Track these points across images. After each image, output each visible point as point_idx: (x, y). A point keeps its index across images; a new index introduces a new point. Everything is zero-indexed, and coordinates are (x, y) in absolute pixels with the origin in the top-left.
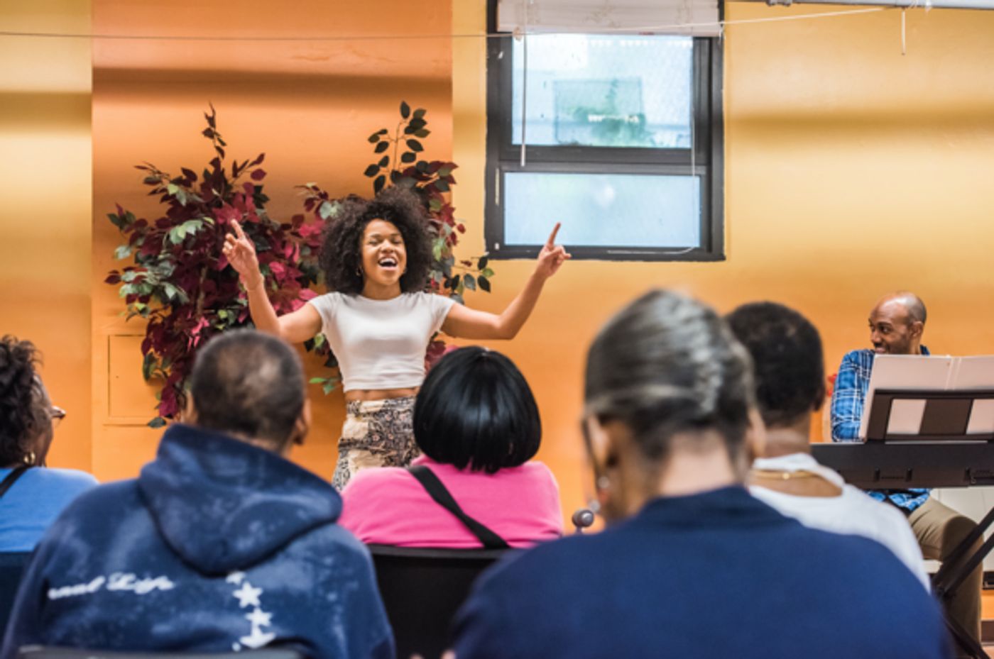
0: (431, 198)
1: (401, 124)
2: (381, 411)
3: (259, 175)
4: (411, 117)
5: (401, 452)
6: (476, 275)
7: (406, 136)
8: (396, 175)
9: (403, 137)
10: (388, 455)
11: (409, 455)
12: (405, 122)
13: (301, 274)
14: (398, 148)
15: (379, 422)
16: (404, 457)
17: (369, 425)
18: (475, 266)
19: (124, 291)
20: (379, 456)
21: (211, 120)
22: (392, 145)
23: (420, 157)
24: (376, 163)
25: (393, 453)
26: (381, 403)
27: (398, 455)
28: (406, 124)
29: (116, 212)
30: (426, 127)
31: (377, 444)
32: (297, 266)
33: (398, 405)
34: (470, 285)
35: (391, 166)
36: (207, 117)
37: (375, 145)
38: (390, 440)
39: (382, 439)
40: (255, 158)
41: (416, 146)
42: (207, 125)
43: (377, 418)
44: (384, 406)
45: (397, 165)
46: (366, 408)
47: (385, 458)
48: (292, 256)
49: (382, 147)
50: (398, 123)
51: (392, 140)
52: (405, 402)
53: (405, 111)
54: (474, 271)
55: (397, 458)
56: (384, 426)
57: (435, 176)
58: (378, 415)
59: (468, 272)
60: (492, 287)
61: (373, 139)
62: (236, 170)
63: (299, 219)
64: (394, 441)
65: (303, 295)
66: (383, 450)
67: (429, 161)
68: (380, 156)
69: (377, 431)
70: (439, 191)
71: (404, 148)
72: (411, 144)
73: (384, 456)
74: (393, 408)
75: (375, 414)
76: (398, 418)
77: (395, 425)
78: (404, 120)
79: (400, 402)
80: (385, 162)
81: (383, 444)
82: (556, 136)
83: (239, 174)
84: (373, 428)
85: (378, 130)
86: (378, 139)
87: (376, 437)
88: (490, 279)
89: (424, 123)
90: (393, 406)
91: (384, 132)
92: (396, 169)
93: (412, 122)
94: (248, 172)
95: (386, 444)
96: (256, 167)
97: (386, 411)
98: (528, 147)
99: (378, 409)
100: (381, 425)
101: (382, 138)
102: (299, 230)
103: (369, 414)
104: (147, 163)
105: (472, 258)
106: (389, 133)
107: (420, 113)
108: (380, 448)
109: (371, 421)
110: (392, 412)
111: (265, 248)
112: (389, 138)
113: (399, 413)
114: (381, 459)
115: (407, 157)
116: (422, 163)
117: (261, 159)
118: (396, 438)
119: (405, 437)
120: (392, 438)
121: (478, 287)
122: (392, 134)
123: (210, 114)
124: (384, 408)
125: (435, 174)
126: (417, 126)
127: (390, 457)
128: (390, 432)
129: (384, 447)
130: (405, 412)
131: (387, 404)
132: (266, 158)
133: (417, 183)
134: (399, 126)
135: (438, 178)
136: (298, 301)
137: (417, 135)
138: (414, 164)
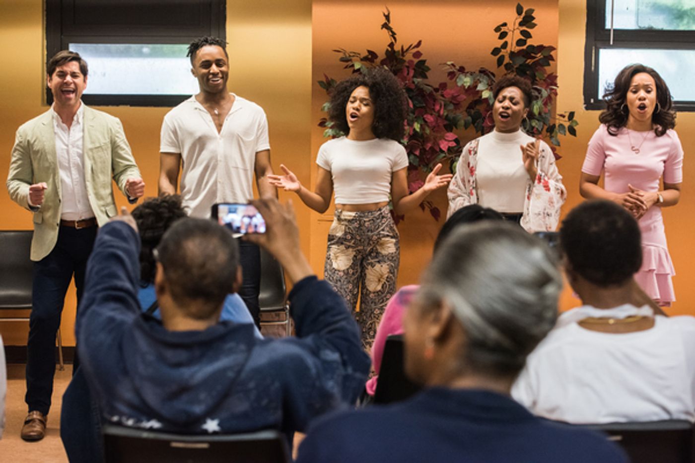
0: (537, 71)
1: (516, 19)
2: (353, 220)
3: (417, 55)
4: (523, 14)
5: (365, 248)
6: (567, 124)
7: (520, 28)
8: (512, 55)
9: (518, 28)
10: (357, 249)
11: (371, 251)
12: (520, 18)
13: (446, 122)
14: (513, 36)
15: (350, 227)
16: (368, 250)
17: (345, 228)
18: (566, 119)
19: (326, 133)
20: (351, 250)
21: (387, 17)
22: (510, 34)
23: (530, 42)
24: (499, 46)
25: (360, 248)
26: (353, 214)
27: (363, 249)
28: (520, 20)
29: (324, 80)
30: (534, 21)
31: (349, 241)
32: (444, 117)
33: (364, 217)
34: (562, 132)
35: (509, 49)
36: (384, 15)
37: (499, 34)
38: (357, 240)
39: (352, 238)
40: (415, 43)
41: (527, 35)
42: (384, 21)
43: (351, 224)
44: (355, 216)
45: (513, 47)
46: (344, 216)
47: (355, 251)
48: (439, 111)
49: (503, 35)
50: (515, 18)
51: (510, 31)
52: (370, 214)
53: (519, 10)
54: (566, 121)
55: (363, 251)
56: (354, 230)
57: (539, 56)
58: (351, 222)
59: (561, 122)
60: (577, 133)
61: (497, 29)
62: (403, 52)
63: (443, 86)
64: (360, 240)
65: (447, 137)
66: (353, 245)
67: (535, 45)
68: (502, 41)
69: (349, 233)
70: (542, 66)
71: (518, 36)
72: (523, 33)
73: (354, 250)
74: (361, 219)
75: (349, 221)
76: (364, 225)
77: (361, 229)
78: (518, 17)
79: (366, 214)
80: (505, 45)
81: (353, 241)
82: (637, 22)
83: (405, 54)
84: (347, 230)
85: (501, 23)
86: (501, 29)
87: (349, 237)
88: (576, 128)
89: (533, 18)
90: (361, 217)
91: (505, 25)
92: (513, 50)
93: (524, 18)
94: (411, 53)
95: (355, 242)
96: (415, 50)
97: (356, 221)
98: (615, 30)
99: (351, 218)
100: (352, 229)
101: (504, 29)
102: (445, 93)
103: (345, 220)
104: (340, 48)
105: (565, 112)
106: (508, 25)
107: (531, 11)
108: (351, 244)
109: (346, 226)
110: (360, 221)
111: (421, 105)
112: (508, 29)
113: (365, 221)
114: (353, 251)
115: (520, 43)
116: (531, 47)
117: (419, 43)
118: (361, 238)
119: (368, 238)
120: (359, 238)
121: (567, 133)
122: (510, 26)
123: (386, 14)
124: (354, 218)
125: (540, 54)
126: (528, 20)
127: (358, 250)
128: (358, 234)
129: (354, 244)
130: (369, 221)
131: (357, 215)
132: (423, 44)
133: (526, 61)
134: (515, 20)
135: (542, 56)
136: (443, 141)
137: (527, 27)
138: (525, 47)
